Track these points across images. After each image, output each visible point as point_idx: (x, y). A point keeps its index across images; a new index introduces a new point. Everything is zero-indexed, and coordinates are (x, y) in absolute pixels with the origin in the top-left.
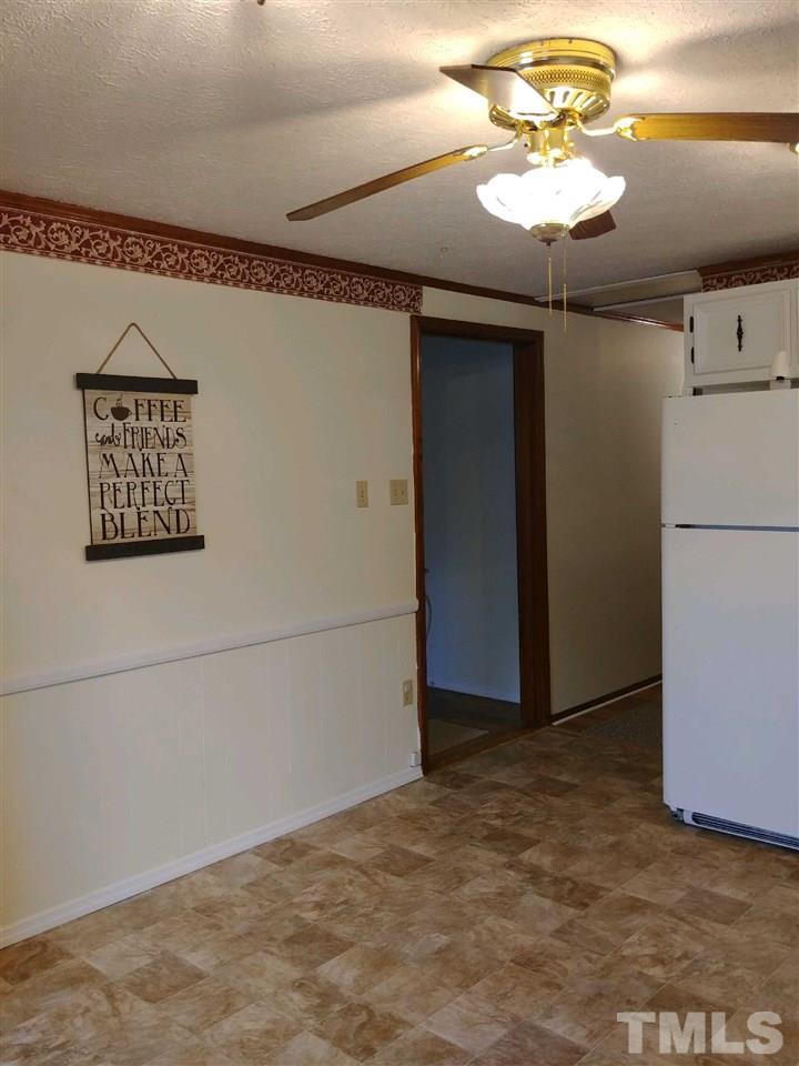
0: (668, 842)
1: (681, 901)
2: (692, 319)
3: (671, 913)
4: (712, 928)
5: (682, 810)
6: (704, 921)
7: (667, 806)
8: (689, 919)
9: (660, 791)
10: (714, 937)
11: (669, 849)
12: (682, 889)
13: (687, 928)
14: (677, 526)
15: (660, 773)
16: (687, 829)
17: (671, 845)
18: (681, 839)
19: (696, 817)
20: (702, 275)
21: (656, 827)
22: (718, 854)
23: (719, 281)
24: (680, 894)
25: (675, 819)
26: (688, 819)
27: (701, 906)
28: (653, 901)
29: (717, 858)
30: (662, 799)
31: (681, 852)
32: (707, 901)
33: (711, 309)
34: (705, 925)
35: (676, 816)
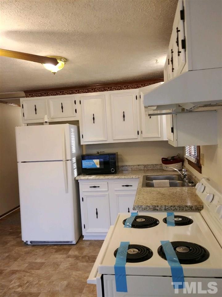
0: (23, 251)
1: (27, 267)
2: (23, 105)
3: (24, 271)
4: (35, 272)
5: (27, 241)
6: (32, 271)
7: (23, 241)
8: (29, 271)
9: (21, 237)
10: (35, 274)
11: (23, 253)
12: (27, 264)
13: (28, 274)
14: (22, 162)
15: (20, 232)
16: (29, 246)
17: (24, 252)
18: (27, 249)
19: (31, 242)
20: (25, 93)
21: (20, 248)
22: (37, 251)
23: (30, 95)
24: (27, 265)
25: (26, 244)
26: (29, 243)
27: (33, 266)
28: (19, 269)
29: (37, 252)
30: (21, 239)
31: (27, 253)
32: (34, 265)
33: (28, 102)
34: (33, 272)
35: (26, 243)
